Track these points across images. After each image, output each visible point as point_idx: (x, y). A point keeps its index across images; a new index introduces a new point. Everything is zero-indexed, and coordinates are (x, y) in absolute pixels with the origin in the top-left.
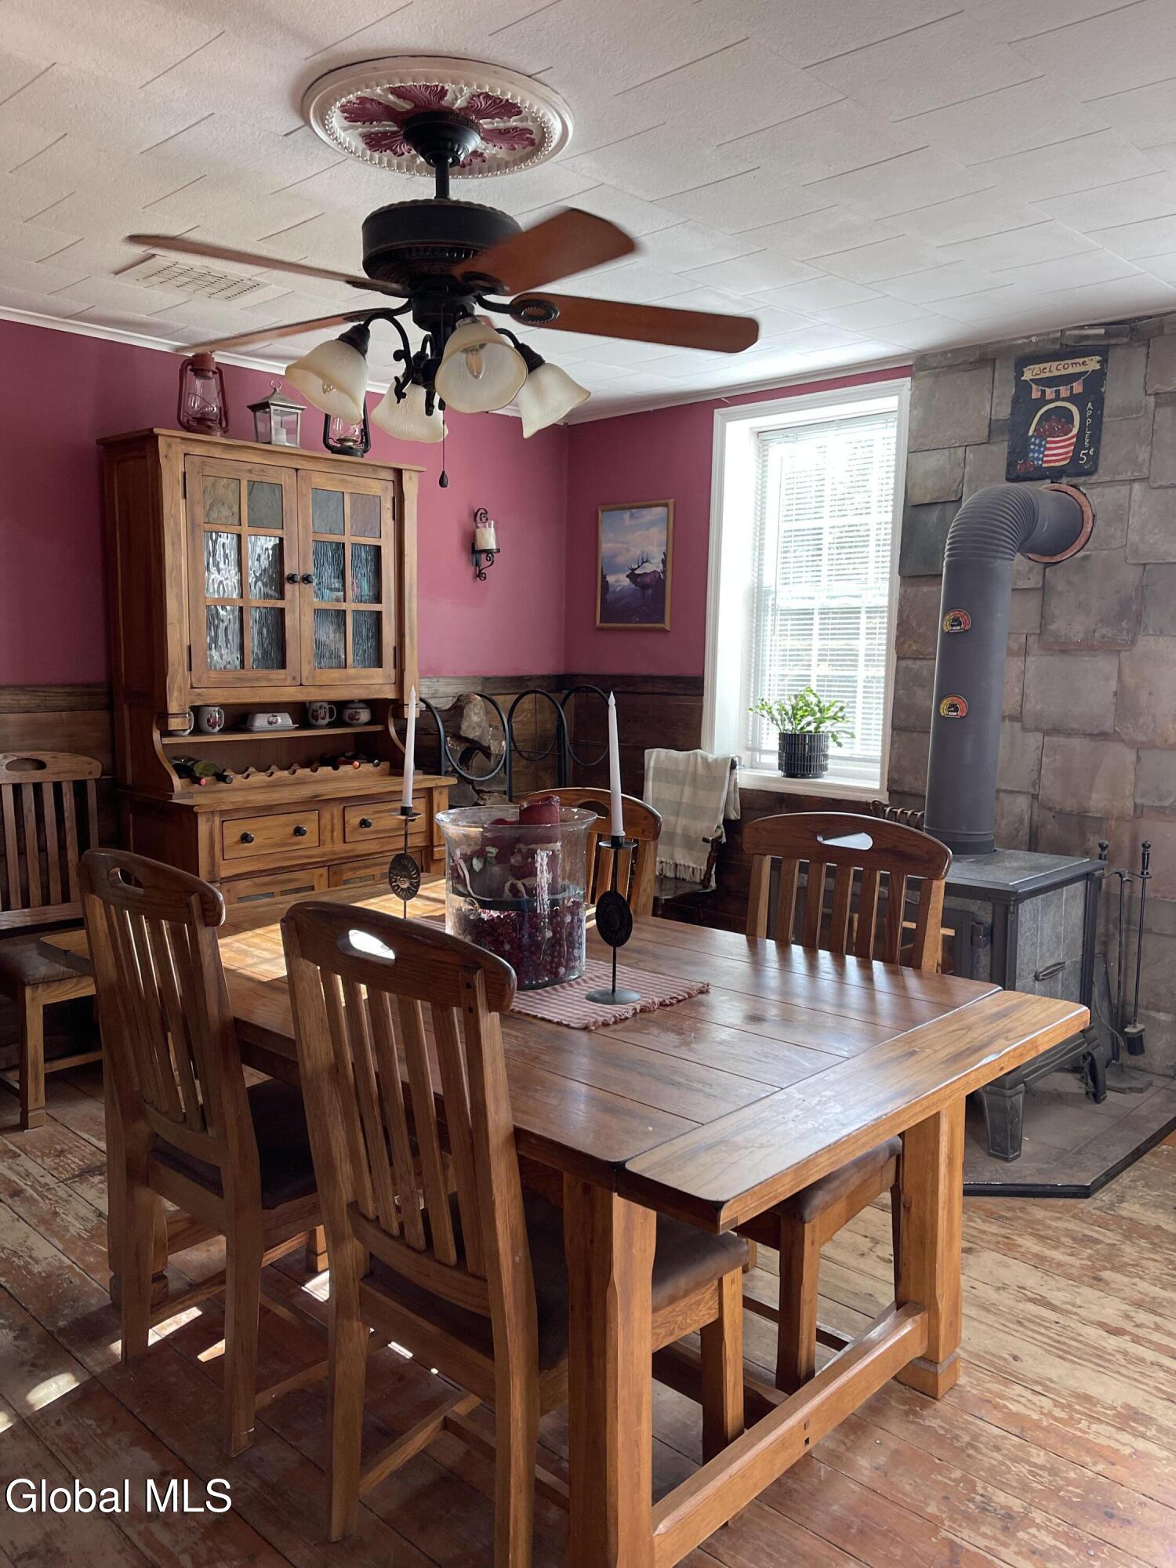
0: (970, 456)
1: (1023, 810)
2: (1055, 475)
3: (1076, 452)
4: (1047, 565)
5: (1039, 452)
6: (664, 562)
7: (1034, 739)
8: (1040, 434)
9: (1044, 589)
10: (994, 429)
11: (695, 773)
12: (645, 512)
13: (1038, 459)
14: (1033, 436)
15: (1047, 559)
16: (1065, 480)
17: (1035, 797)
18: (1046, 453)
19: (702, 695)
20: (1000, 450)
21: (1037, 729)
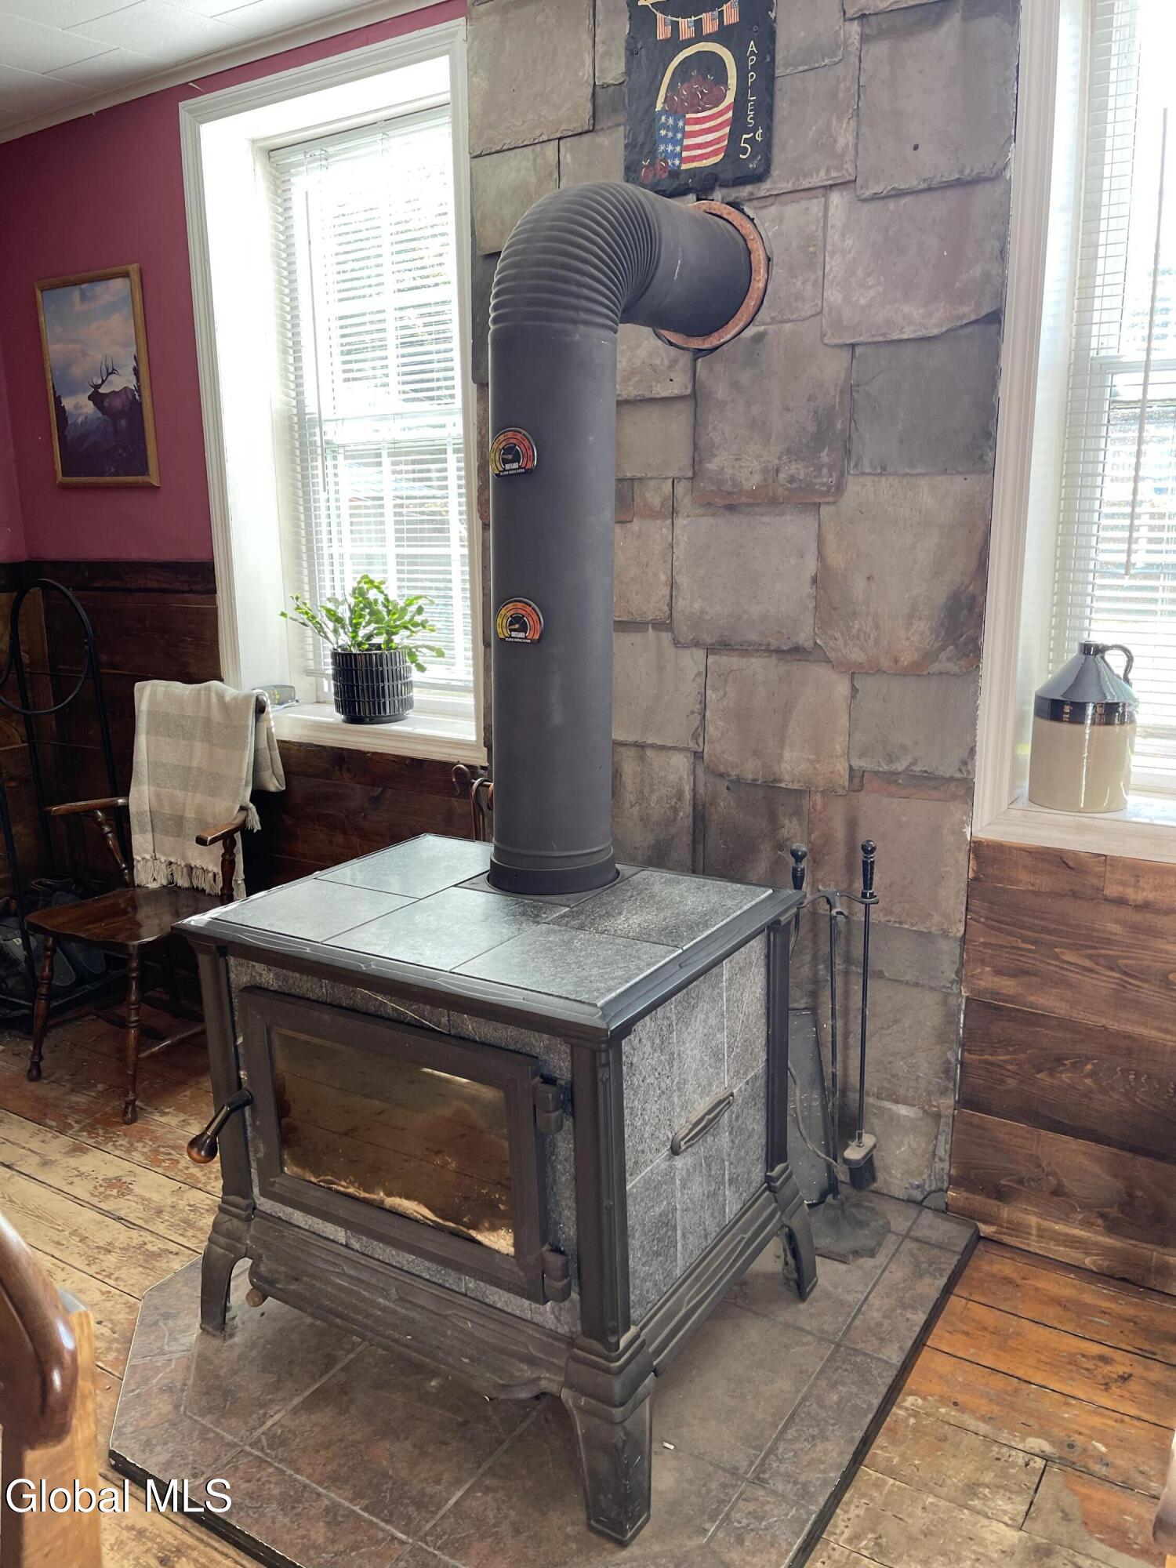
0: (567, 158)
1: (681, 779)
2: (703, 184)
3: (734, 137)
4: (699, 353)
5: (675, 142)
6: (136, 372)
7: (692, 661)
8: (675, 109)
9: (695, 397)
10: (601, 101)
11: (207, 722)
12: (100, 287)
13: (675, 155)
14: (663, 111)
15: (697, 343)
16: (718, 194)
17: (698, 756)
18: (687, 142)
19: (214, 591)
20: (612, 143)
21: (697, 644)
